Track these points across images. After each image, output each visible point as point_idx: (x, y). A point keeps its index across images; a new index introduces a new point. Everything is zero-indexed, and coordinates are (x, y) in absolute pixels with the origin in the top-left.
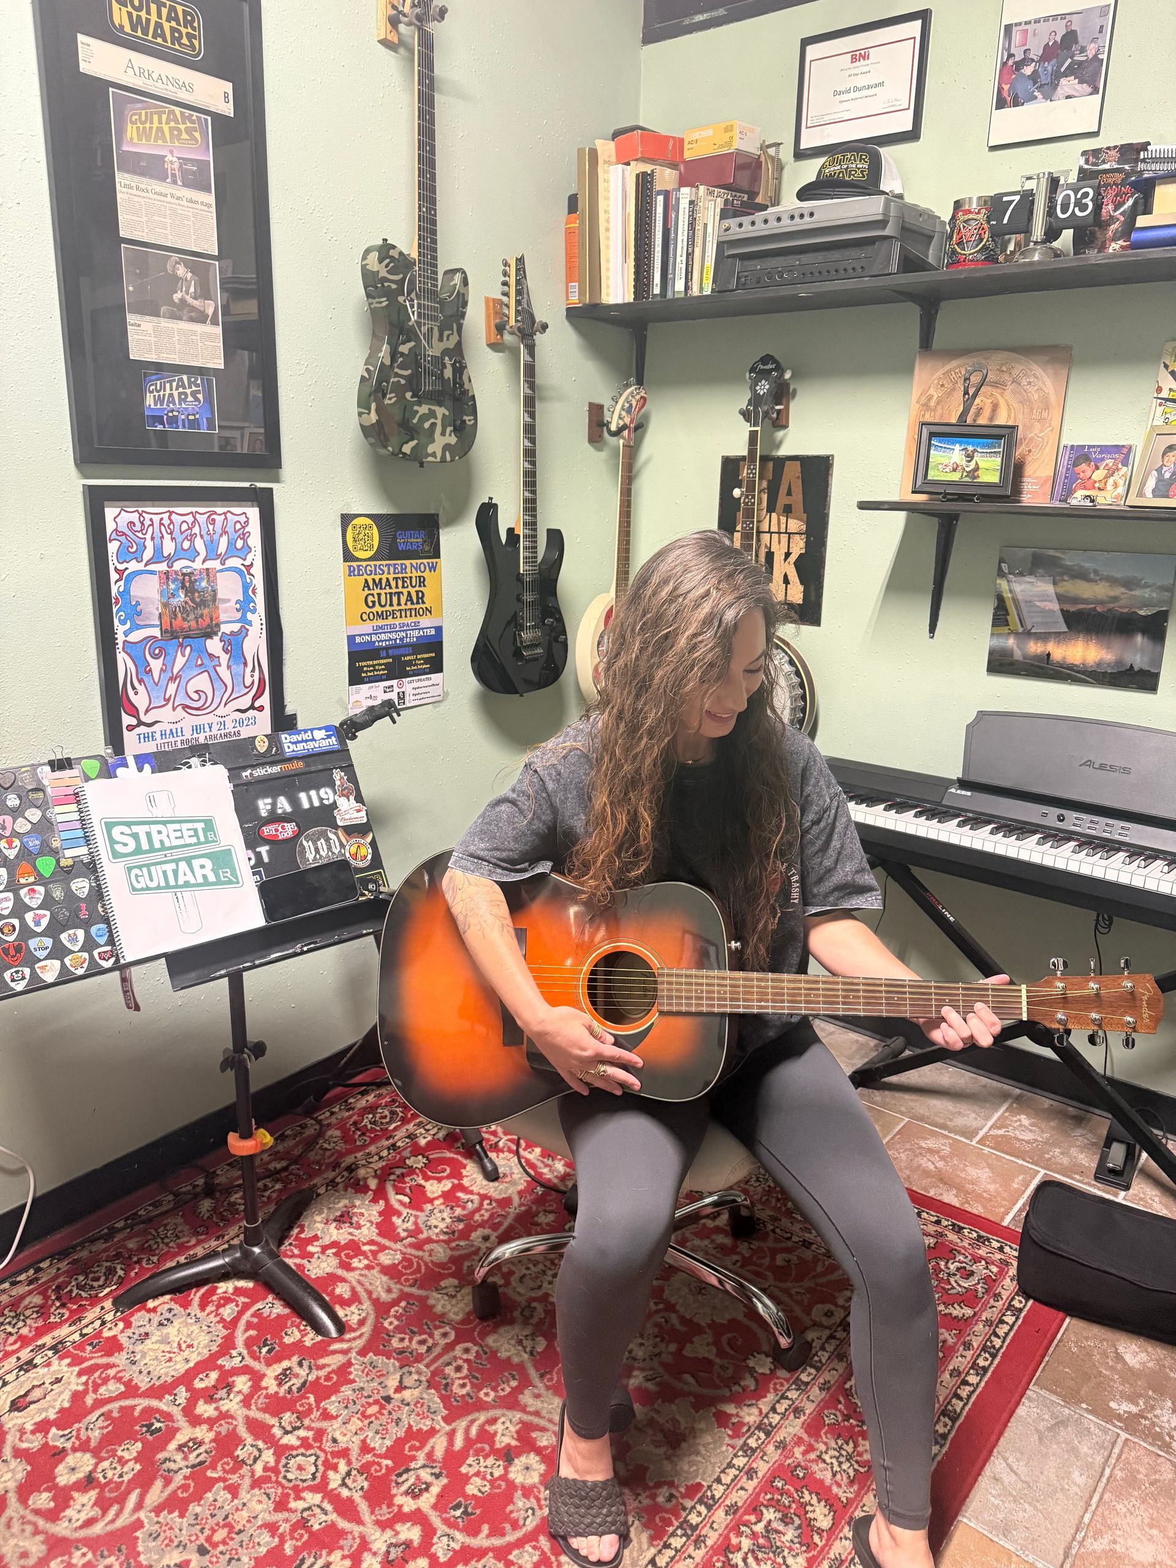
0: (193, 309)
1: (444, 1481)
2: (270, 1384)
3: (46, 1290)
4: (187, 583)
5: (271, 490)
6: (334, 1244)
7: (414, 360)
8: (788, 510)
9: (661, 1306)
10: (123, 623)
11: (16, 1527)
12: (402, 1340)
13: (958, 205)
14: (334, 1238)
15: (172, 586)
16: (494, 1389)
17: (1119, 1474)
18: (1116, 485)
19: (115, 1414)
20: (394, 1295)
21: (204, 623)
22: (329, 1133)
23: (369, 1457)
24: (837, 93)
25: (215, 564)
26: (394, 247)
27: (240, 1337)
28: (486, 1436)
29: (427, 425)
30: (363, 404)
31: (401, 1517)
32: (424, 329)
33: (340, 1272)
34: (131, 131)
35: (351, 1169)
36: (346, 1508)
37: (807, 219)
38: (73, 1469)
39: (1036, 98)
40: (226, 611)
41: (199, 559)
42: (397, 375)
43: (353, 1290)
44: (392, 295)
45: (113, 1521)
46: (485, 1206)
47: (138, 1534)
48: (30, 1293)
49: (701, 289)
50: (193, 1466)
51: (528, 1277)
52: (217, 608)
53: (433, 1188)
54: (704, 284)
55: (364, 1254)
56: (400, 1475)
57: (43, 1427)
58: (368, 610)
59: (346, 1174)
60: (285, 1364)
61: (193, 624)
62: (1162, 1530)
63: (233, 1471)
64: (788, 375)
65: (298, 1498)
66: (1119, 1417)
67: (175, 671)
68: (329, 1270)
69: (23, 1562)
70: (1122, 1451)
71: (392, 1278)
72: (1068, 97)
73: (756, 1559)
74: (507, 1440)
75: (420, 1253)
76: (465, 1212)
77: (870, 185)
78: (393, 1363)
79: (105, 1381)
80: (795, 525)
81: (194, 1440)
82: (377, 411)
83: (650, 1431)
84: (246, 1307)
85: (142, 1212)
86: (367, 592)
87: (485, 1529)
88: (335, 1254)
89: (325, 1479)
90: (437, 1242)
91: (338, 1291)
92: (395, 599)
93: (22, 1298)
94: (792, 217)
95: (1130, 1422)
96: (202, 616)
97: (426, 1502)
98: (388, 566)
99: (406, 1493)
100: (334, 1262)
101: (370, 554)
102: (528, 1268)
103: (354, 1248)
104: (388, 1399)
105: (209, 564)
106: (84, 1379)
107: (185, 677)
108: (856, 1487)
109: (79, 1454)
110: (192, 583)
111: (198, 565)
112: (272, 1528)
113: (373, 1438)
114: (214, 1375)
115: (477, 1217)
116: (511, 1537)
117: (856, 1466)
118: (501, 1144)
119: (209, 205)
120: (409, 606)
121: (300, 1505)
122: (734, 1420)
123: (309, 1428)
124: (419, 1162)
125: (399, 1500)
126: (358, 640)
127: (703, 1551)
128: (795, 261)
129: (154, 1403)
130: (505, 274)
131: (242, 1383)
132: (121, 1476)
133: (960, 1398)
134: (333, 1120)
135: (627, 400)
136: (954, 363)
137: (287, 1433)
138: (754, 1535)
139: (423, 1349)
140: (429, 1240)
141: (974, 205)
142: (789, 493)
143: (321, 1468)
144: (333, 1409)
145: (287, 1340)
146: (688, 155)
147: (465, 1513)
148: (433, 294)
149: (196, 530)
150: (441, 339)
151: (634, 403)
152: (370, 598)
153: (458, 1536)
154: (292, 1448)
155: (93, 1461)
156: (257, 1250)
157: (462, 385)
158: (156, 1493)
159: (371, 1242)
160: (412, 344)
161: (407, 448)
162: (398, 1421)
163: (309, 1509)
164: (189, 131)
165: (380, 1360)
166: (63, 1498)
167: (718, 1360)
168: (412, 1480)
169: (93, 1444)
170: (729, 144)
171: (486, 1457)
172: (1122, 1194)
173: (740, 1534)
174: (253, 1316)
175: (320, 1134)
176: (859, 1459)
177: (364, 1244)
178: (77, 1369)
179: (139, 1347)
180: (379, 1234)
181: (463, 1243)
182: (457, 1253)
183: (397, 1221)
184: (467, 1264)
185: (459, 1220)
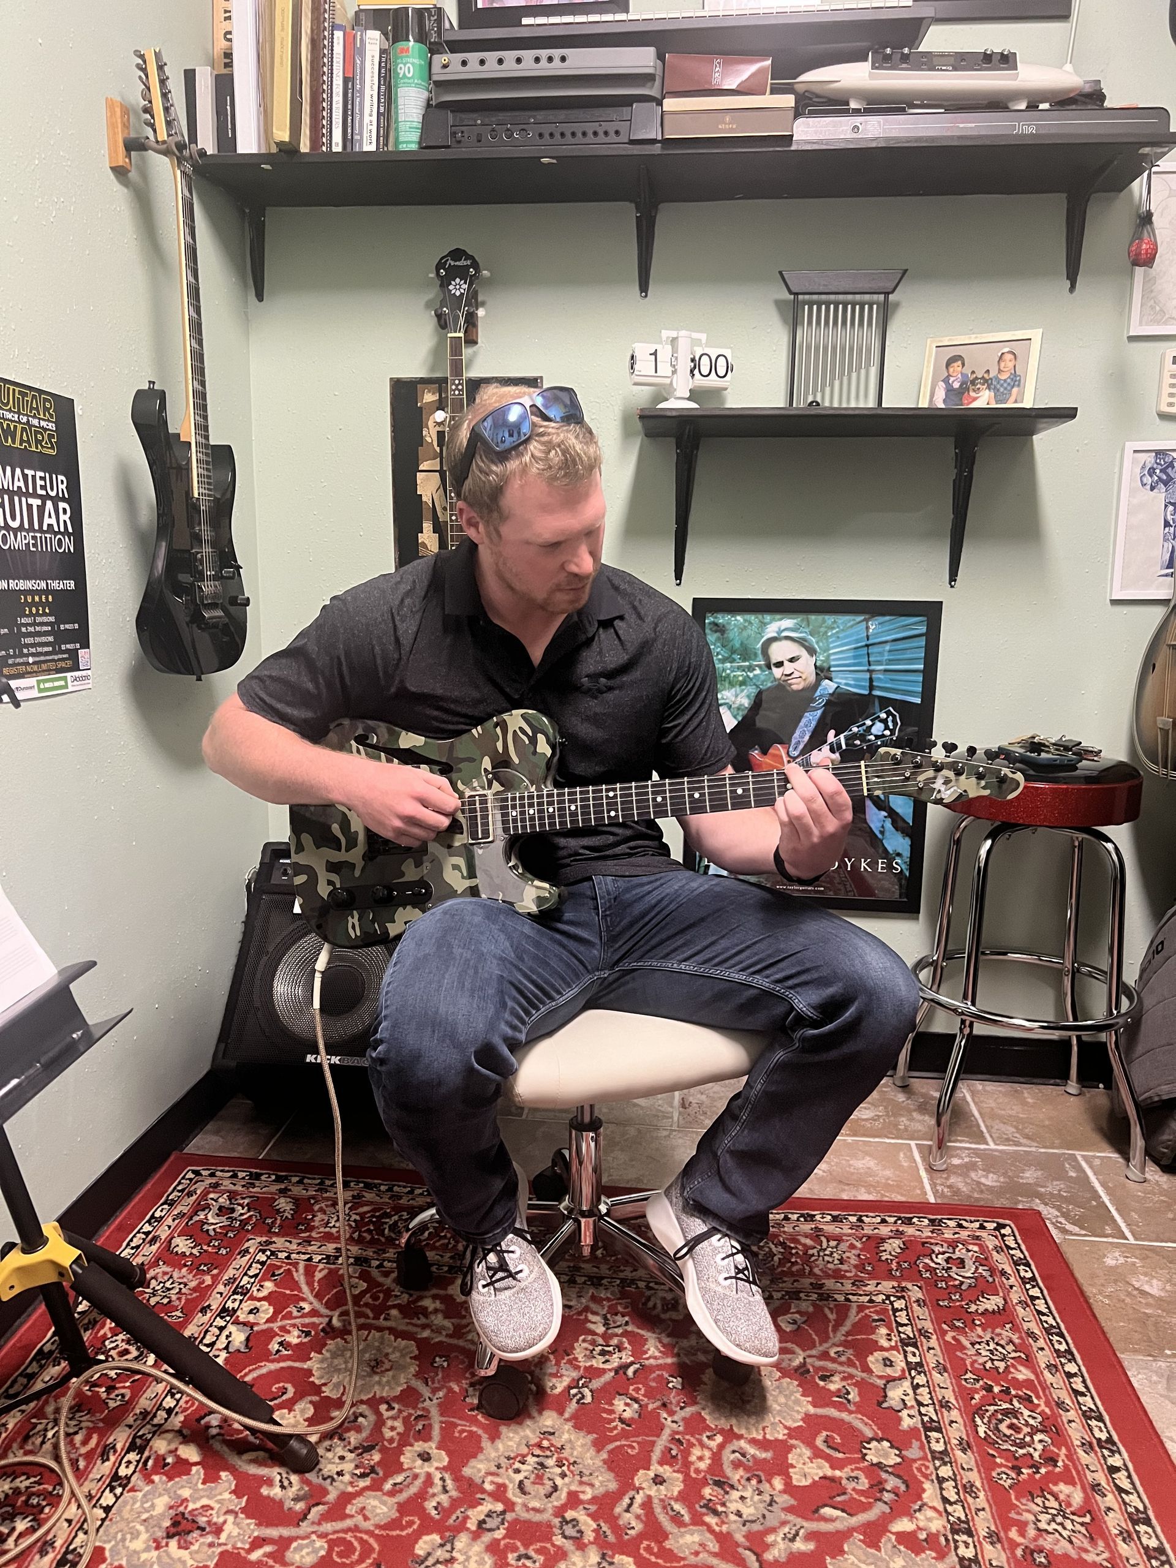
9: (719, 1439)
37: (556, 63)
46: (386, 1414)
51: (527, 1483)
59: (133, 1456)
75: (349, 1523)
76: (364, 1434)
90: (359, 1493)
102: (518, 1471)
108: (1101, 1543)
115: (388, 1434)
117: (1080, 1520)
122: (923, 1536)
128: (531, 116)
133: (1082, 1394)
140: (346, 1498)
159: (258, 1542)
167: (838, 1473)
176: (1072, 1509)
177: (250, 1551)
180: (259, 1525)
181: (399, 1479)
182: (402, 1497)
183: (276, 1492)
184: (430, 1505)
185: (364, 1449)
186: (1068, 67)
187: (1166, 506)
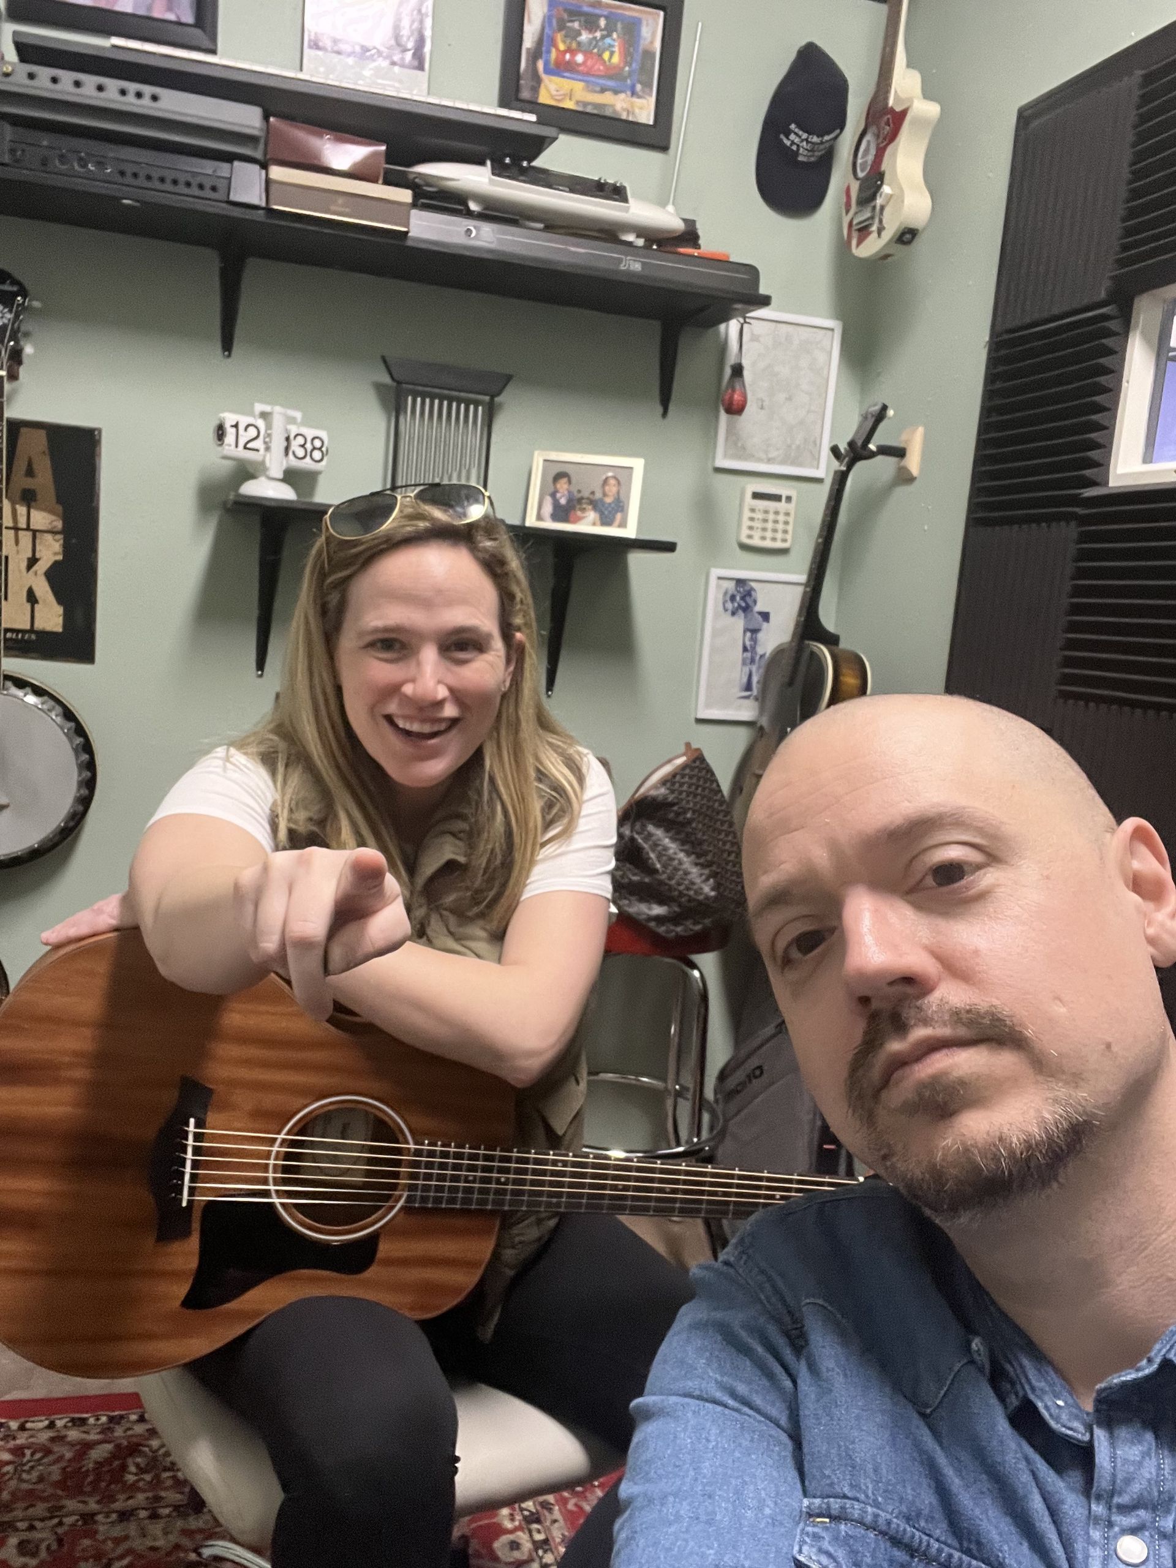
8: (29, 498)
37: (146, 101)
80: (41, 519)
94: (123, 92)
128: (106, 150)
142: (30, 472)
186: (670, 208)
187: (745, 632)
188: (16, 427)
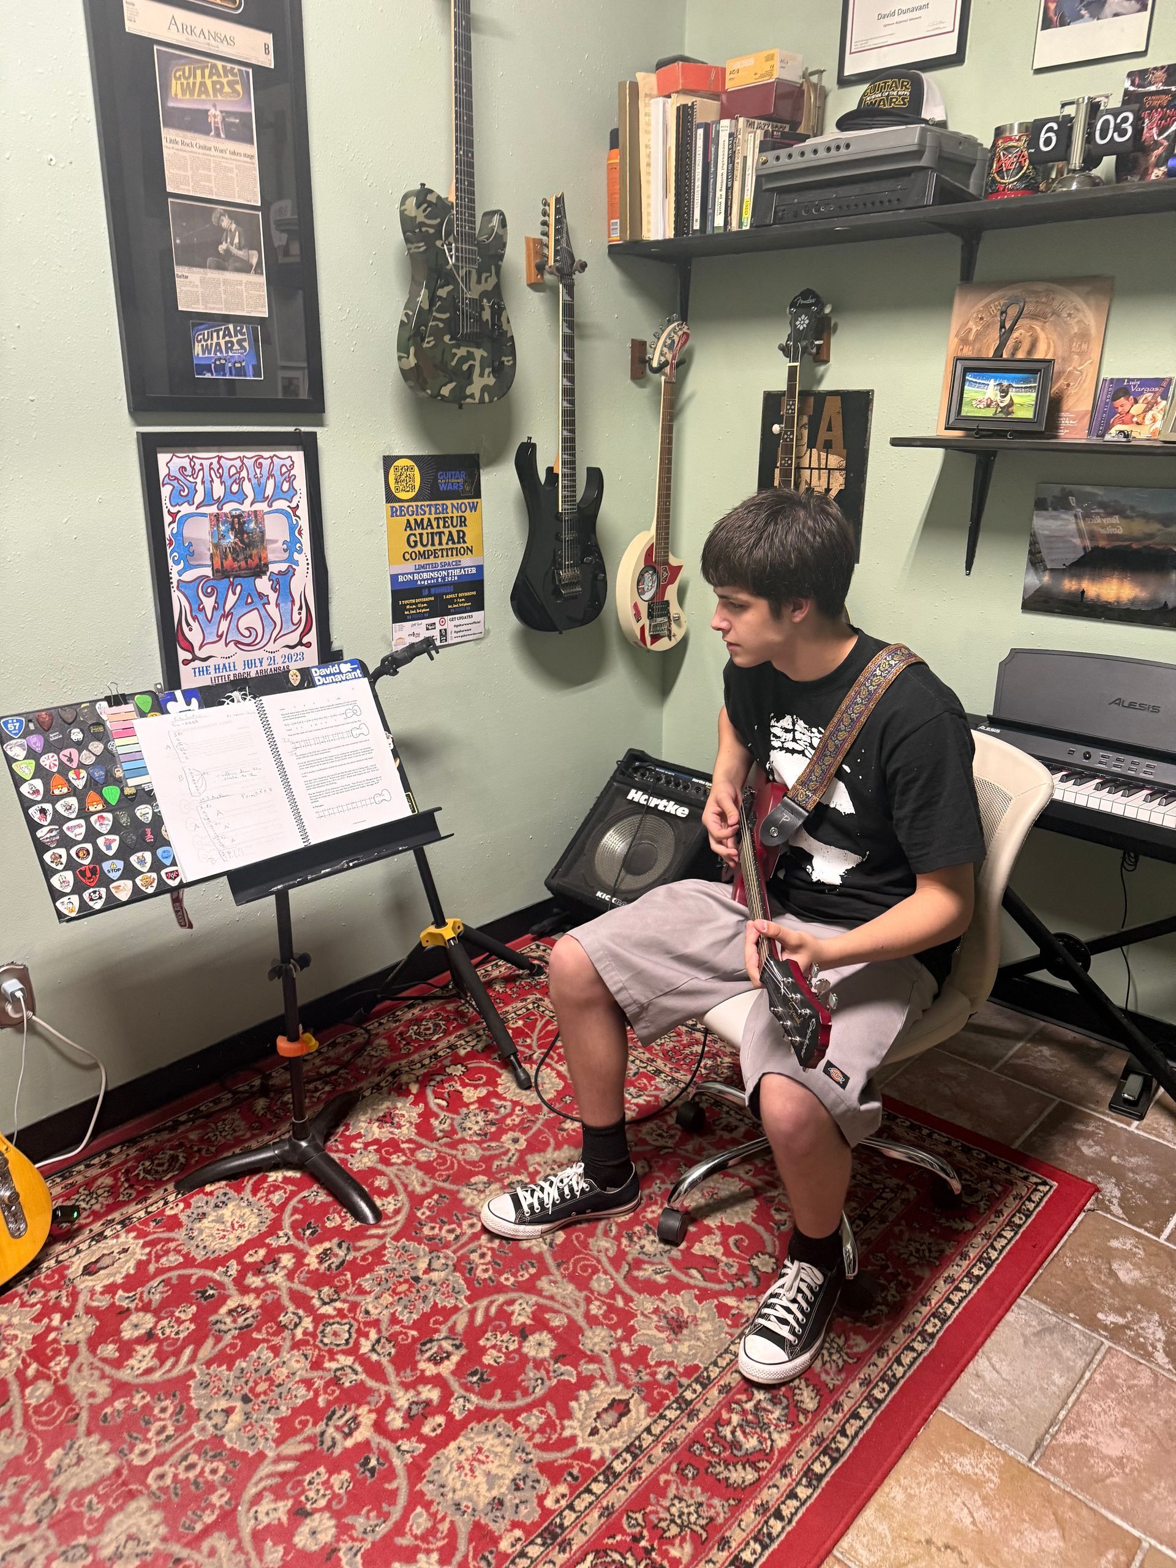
0: (238, 259)
1: (464, 1351)
2: (312, 1261)
3: (116, 1173)
4: (238, 524)
5: (315, 434)
6: (376, 1142)
7: (452, 303)
8: (828, 447)
10: (177, 563)
11: (86, 1371)
12: (433, 1228)
13: (999, 132)
14: (376, 1136)
15: (222, 528)
16: (515, 1275)
17: (1098, 1378)
18: (1154, 420)
19: (174, 1281)
20: (428, 1189)
21: (253, 563)
22: (377, 1042)
23: (397, 1328)
24: (882, 17)
25: (262, 507)
26: (431, 191)
27: (287, 1221)
28: (503, 1315)
29: (465, 367)
30: (403, 348)
31: (423, 1379)
32: (462, 272)
33: (380, 1167)
34: (175, 87)
35: (395, 1074)
36: (375, 1371)
37: (843, 150)
38: (136, 1326)
39: (1082, 17)
40: (274, 551)
41: (248, 502)
42: (435, 319)
43: (391, 1183)
44: (429, 240)
45: (169, 1371)
46: (517, 1112)
47: (191, 1383)
48: (102, 1174)
49: (741, 224)
50: (241, 1328)
52: (265, 548)
53: (470, 1094)
54: (743, 219)
55: (403, 1151)
56: (424, 1344)
57: (111, 1289)
58: (410, 550)
59: (390, 1078)
60: (327, 1245)
61: (243, 563)
62: (1134, 1428)
63: (276, 1334)
64: (827, 310)
65: (332, 1359)
66: (1105, 1327)
67: (227, 608)
68: (369, 1164)
69: (91, 1401)
70: (1104, 1358)
71: (426, 1173)
72: (1116, 15)
73: (744, 1432)
74: (522, 1319)
75: (454, 1152)
76: (497, 1117)
77: (911, 112)
78: (423, 1248)
79: (167, 1252)
80: (834, 461)
81: (242, 1306)
82: (415, 355)
83: (655, 1318)
84: (293, 1194)
85: (203, 1108)
86: (409, 532)
87: (498, 1393)
88: (376, 1151)
89: (357, 1345)
90: (471, 1142)
91: (377, 1183)
92: (436, 539)
93: (95, 1178)
94: (829, 149)
95: (1115, 1333)
96: (251, 556)
97: (446, 1368)
98: (430, 506)
99: (429, 1360)
100: (375, 1157)
101: (411, 495)
103: (394, 1145)
104: (417, 1279)
105: (258, 507)
106: (147, 1250)
107: (237, 613)
109: (141, 1314)
110: (241, 524)
111: (246, 507)
112: (308, 1383)
113: (401, 1313)
114: (262, 1252)
115: (509, 1121)
116: (520, 1402)
118: (535, 1057)
119: (252, 157)
120: (450, 545)
121: (333, 1365)
122: (734, 1311)
123: (345, 1301)
124: (457, 1071)
125: (422, 1365)
126: (401, 578)
127: (695, 1423)
128: (832, 194)
129: (209, 1273)
130: (545, 213)
131: (287, 1260)
132: (177, 1333)
133: (951, 1302)
134: (381, 1030)
135: (669, 336)
136: (994, 296)
137: (325, 1303)
138: (744, 1412)
139: (451, 1237)
140: (463, 1141)
141: (1016, 132)
142: (829, 429)
143: (354, 1336)
144: (366, 1286)
145: (329, 1224)
146: (731, 85)
147: (481, 1379)
148: (471, 238)
149: (244, 474)
150: (479, 282)
151: (676, 339)
152: (412, 538)
153: (474, 1398)
154: (330, 1317)
155: (153, 1320)
156: (304, 1144)
157: (500, 327)
158: (207, 1350)
159: (410, 1141)
160: (451, 287)
161: (446, 391)
162: (425, 1298)
163: (342, 1369)
164: (231, 84)
165: (412, 1245)
166: (127, 1350)
167: (724, 1259)
168: (435, 1349)
169: (154, 1305)
170: (770, 74)
171: (502, 1333)
172: (1136, 1123)
173: (731, 1410)
174: (299, 1202)
175: (368, 1042)
177: (403, 1142)
178: (141, 1242)
179: (197, 1225)
180: (417, 1134)
181: (493, 1144)
182: (487, 1153)
183: (435, 1122)
184: (496, 1163)
185: (492, 1123)
188: (822, 397)
